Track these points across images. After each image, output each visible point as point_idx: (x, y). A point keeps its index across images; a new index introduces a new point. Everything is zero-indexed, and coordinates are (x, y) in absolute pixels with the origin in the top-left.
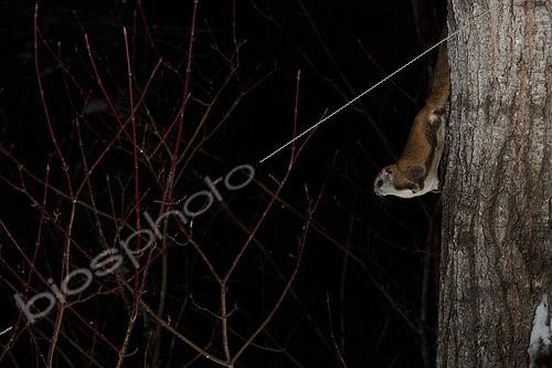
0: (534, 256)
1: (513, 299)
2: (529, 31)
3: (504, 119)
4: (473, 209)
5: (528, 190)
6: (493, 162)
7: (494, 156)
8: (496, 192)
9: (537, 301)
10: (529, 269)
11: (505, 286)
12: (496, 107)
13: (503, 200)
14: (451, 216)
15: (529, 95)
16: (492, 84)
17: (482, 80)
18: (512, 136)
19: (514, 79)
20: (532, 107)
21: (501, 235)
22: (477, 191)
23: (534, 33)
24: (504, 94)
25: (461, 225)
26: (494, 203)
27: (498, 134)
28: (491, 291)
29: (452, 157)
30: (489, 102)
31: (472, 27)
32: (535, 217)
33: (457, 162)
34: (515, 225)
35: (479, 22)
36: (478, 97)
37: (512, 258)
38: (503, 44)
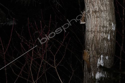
0: (98, 52)
1: (95, 58)
2: (97, 21)
3: (93, 33)
4: (89, 46)
5: (97, 43)
6: (92, 39)
7: (92, 38)
8: (92, 43)
9: (98, 58)
10: (97, 54)
11: (94, 56)
12: (92, 32)
13: (93, 44)
14: (86, 47)
15: (97, 30)
16: (92, 28)
17: (90, 28)
18: (95, 35)
19: (95, 28)
20: (97, 31)
21: (93, 49)
22: (90, 43)
23: (98, 21)
24: (93, 30)
25: (88, 48)
26: (92, 45)
27: (93, 35)
28: (92, 57)
29: (86, 38)
30: (91, 31)
31: (89, 21)
32: (98, 47)
33: (87, 39)
34: (95, 48)
35: (90, 20)
36: (90, 30)
37: (95, 52)
38: (93, 23)
